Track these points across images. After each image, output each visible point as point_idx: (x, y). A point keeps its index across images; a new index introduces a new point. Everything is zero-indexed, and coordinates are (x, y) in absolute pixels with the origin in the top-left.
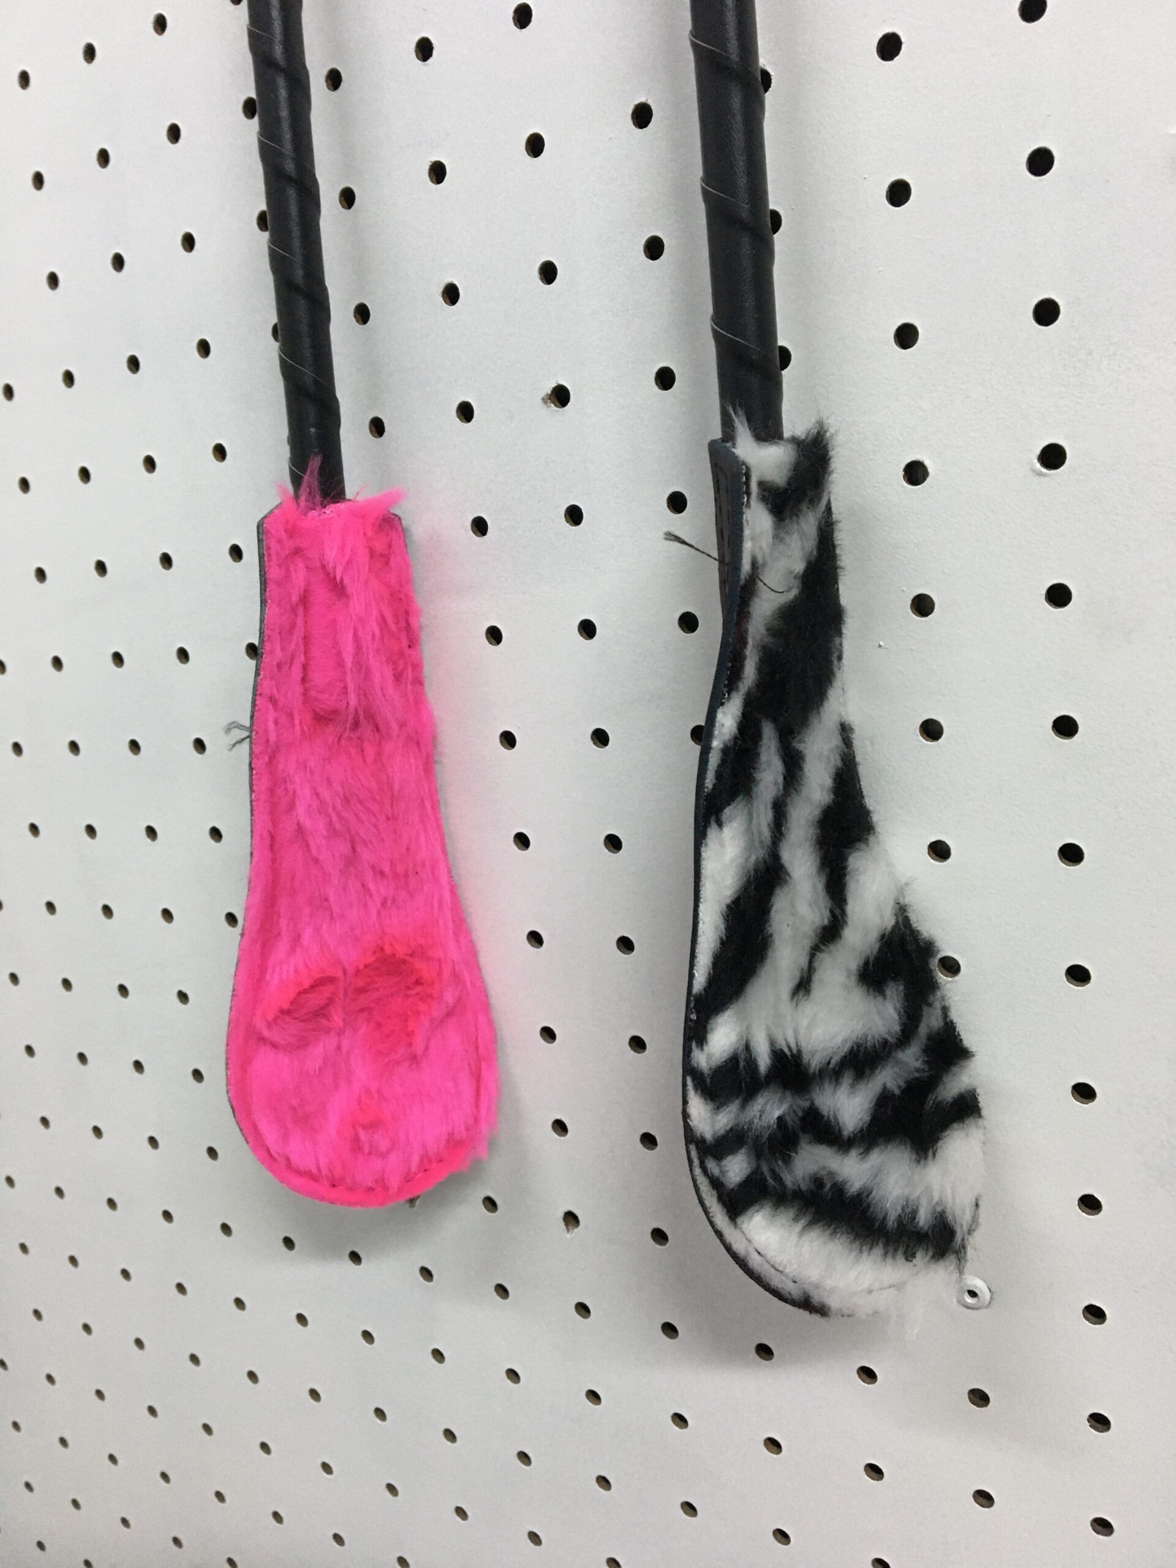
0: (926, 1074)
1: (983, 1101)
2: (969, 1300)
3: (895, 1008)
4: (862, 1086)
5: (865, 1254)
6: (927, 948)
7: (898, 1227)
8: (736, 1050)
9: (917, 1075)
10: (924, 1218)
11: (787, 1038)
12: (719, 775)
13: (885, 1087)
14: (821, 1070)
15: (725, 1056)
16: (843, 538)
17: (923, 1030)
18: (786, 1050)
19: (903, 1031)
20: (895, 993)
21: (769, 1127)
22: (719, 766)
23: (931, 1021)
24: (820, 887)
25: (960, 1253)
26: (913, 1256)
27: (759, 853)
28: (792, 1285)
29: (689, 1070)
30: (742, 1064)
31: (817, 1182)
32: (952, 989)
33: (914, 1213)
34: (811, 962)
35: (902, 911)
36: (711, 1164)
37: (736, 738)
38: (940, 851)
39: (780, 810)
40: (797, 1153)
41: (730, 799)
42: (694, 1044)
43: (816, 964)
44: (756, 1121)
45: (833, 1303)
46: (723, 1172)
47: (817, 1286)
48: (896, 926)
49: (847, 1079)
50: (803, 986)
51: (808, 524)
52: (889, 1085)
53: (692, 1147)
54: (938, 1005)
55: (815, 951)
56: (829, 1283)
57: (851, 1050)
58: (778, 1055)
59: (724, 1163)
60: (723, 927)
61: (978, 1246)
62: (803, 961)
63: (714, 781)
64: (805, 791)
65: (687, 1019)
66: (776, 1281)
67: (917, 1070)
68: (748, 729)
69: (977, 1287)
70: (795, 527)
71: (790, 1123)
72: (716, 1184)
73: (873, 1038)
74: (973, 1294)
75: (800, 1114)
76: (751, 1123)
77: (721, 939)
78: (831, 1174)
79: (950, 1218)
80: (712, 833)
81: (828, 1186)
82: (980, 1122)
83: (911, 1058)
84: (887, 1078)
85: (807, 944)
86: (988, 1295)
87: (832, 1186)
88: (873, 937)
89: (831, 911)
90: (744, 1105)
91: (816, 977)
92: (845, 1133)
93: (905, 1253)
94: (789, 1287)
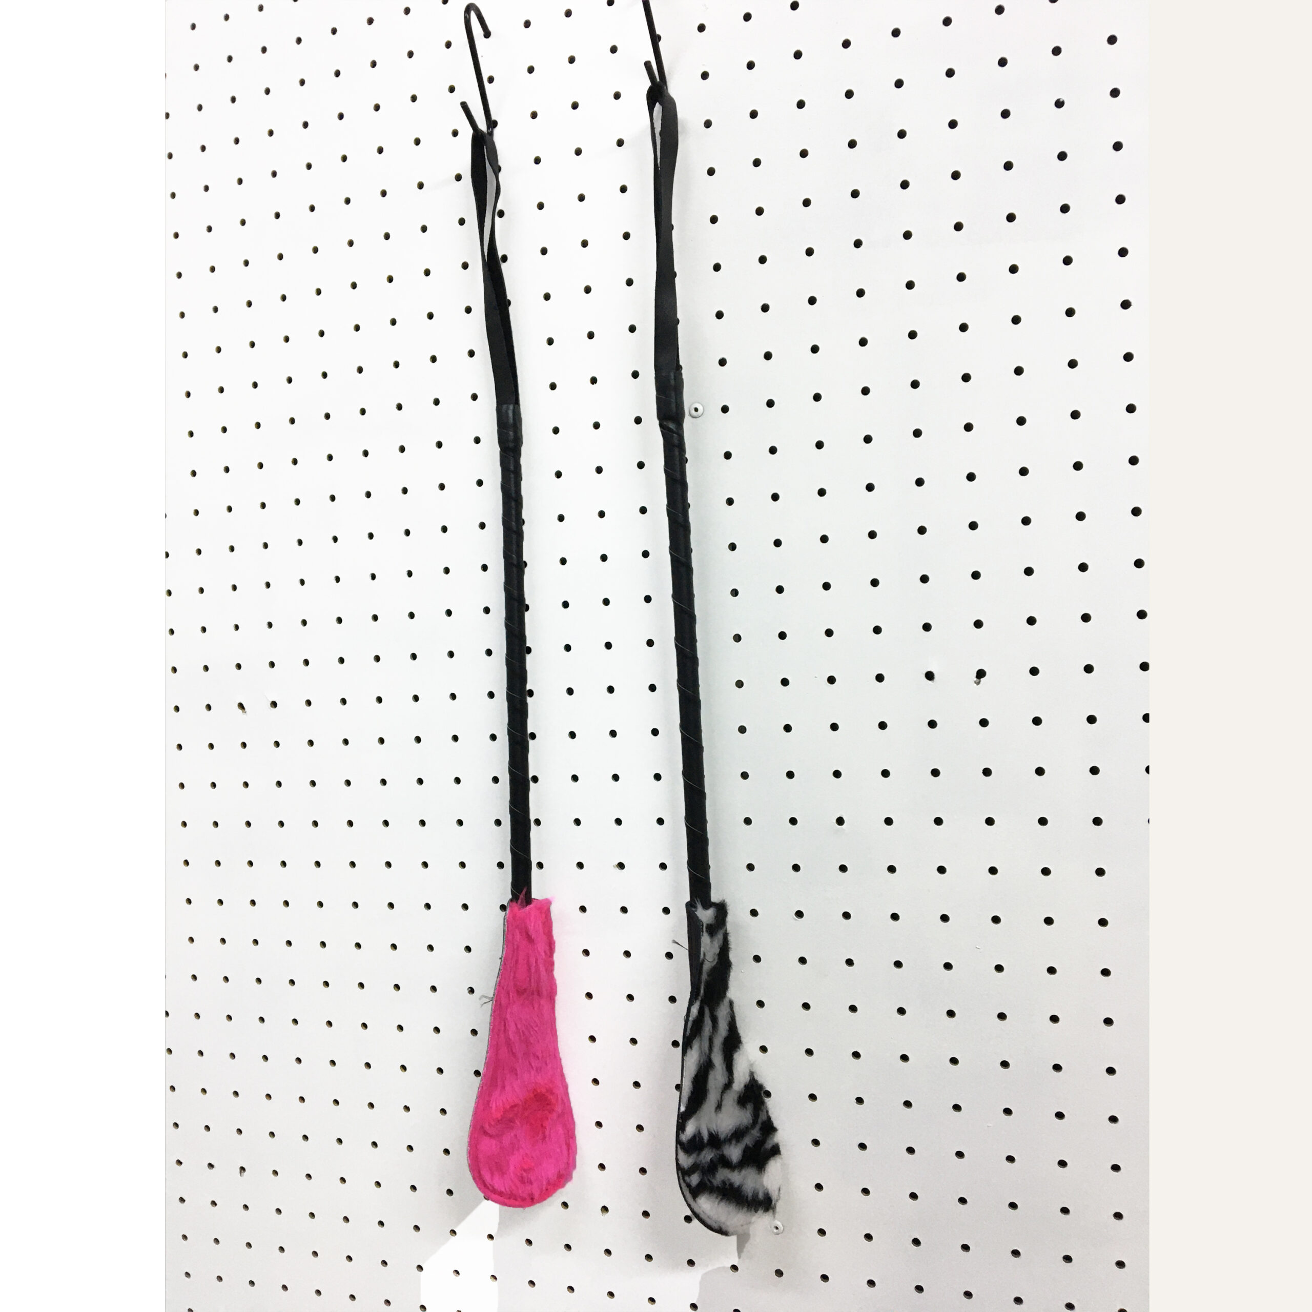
0: (761, 1139)
1: (782, 1149)
2: (775, 1231)
3: (750, 1113)
4: (739, 1144)
5: (741, 1210)
6: (761, 1087)
7: (753, 1199)
8: (695, 1133)
9: (758, 1139)
10: (761, 1196)
11: (714, 1128)
12: (691, 1029)
13: (746, 1145)
14: (725, 1139)
15: (691, 1136)
16: (731, 939)
17: (760, 1121)
18: (713, 1132)
19: (753, 1122)
20: (750, 1107)
21: (708, 1162)
22: (692, 1027)
23: (763, 1117)
24: (724, 1068)
25: (774, 1209)
26: (758, 1210)
27: (704, 1058)
28: (714, 1223)
29: (678, 1142)
30: (697, 1139)
31: (724, 1182)
32: (769, 1102)
33: (758, 1193)
34: (721, 1098)
35: (752, 1074)
36: (687, 1178)
37: (697, 1017)
38: (764, 1049)
39: (711, 1040)
40: (717, 1172)
41: (695, 1037)
42: (680, 1132)
43: (723, 1099)
44: (703, 1160)
45: (730, 1230)
46: (691, 1181)
47: (724, 1223)
48: (750, 1081)
49: (734, 1142)
50: (719, 1107)
51: (720, 936)
52: (748, 1143)
53: (680, 1172)
54: (765, 1111)
55: (723, 1092)
56: (728, 1223)
57: (735, 1131)
58: (711, 1135)
59: (691, 1177)
60: (692, 1087)
61: (780, 1206)
62: (719, 1098)
63: (690, 1032)
64: (719, 1032)
65: (678, 1121)
66: (709, 1222)
67: (758, 1137)
68: (701, 1012)
69: (778, 1225)
70: (716, 938)
71: (715, 1160)
72: (689, 1186)
73: (743, 1126)
74: (777, 1228)
75: (718, 1157)
76: (701, 1161)
77: (691, 1091)
78: (729, 1179)
79: (770, 1195)
80: (689, 1051)
81: (728, 1184)
82: (780, 1156)
83: (756, 1133)
84: (748, 1141)
85: (720, 1091)
86: (782, 1228)
87: (729, 1184)
88: (742, 1086)
89: (729, 1078)
90: (698, 1155)
91: (724, 1103)
92: (734, 1163)
93: (755, 1209)
94: (715, 1226)
